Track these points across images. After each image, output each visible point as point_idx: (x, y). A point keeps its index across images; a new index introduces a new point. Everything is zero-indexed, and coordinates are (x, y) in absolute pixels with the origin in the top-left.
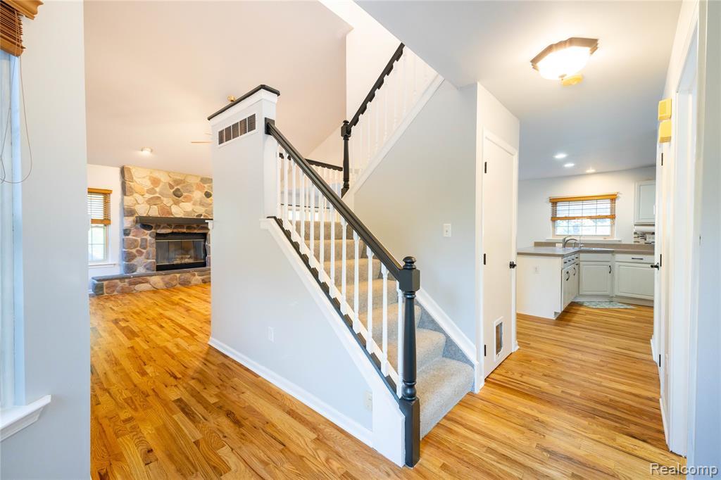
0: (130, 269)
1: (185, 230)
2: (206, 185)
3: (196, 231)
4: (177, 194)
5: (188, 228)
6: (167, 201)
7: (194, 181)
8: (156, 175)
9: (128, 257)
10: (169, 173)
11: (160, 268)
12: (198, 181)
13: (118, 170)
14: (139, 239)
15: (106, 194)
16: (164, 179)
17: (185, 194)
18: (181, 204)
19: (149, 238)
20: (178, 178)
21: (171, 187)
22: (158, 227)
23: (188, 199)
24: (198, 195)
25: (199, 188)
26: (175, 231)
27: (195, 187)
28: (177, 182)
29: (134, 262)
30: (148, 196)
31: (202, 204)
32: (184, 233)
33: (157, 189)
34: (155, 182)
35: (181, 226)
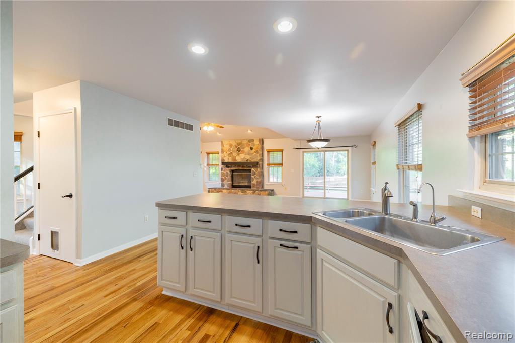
0: (223, 185)
1: (241, 168)
2: (251, 144)
3: (245, 169)
4: (239, 150)
5: (243, 167)
6: (235, 154)
7: (245, 142)
8: (231, 143)
9: (223, 180)
10: (235, 140)
11: (233, 186)
12: (247, 142)
13: (220, 143)
14: (225, 172)
15: (218, 153)
16: (234, 144)
17: (242, 150)
18: (240, 155)
19: (228, 172)
20: (239, 142)
21: (236, 147)
22: (232, 167)
23: (243, 152)
24: (247, 149)
25: (248, 145)
26: (237, 168)
27: (246, 146)
28: (239, 144)
29: (224, 182)
30: (228, 153)
31: (249, 154)
32: (241, 170)
33: (231, 149)
34: (231, 145)
35: (240, 166)
